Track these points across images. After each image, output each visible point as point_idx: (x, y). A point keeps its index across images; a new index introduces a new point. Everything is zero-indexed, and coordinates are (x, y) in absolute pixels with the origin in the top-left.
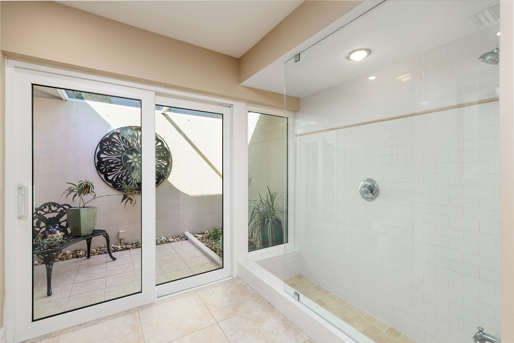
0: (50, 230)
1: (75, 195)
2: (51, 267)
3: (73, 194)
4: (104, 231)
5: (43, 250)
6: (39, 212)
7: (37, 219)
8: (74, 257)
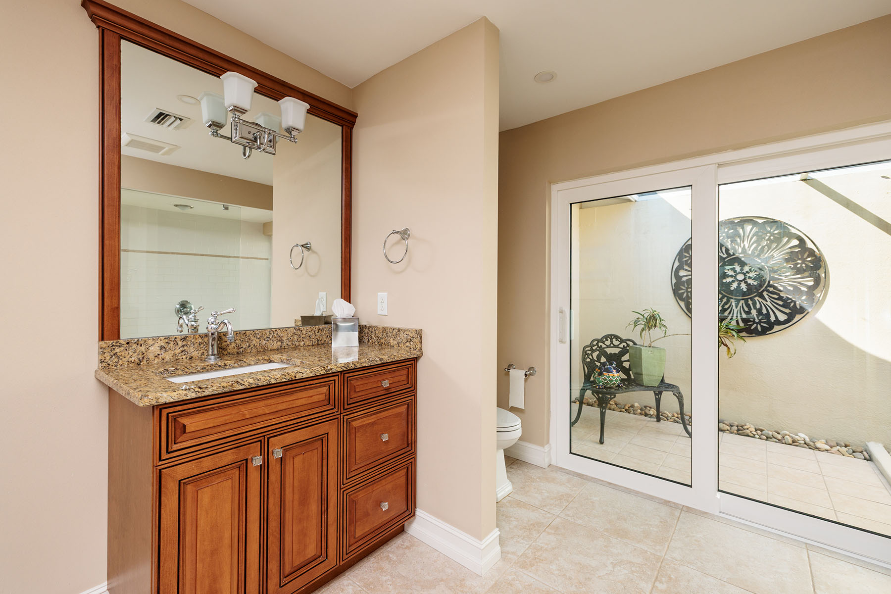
0: (606, 367)
1: (643, 330)
2: (604, 410)
3: (640, 327)
4: (676, 387)
5: (598, 388)
6: (600, 344)
7: (598, 352)
8: (642, 414)
